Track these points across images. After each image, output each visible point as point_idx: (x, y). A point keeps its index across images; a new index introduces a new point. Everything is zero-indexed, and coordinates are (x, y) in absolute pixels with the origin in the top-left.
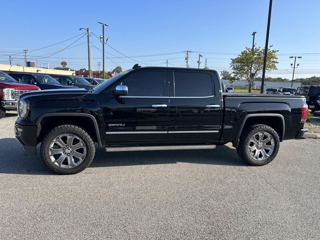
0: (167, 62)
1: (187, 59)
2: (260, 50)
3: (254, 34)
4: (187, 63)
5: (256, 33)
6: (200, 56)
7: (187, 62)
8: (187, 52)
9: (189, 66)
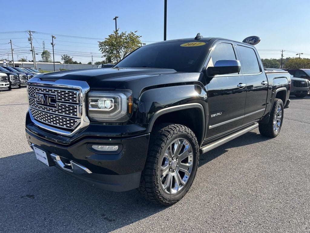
0: (11, 42)
1: (30, 40)
2: (127, 35)
3: (115, 19)
4: (31, 45)
5: (117, 17)
6: (53, 37)
7: (31, 43)
8: (30, 32)
9: (35, 48)
